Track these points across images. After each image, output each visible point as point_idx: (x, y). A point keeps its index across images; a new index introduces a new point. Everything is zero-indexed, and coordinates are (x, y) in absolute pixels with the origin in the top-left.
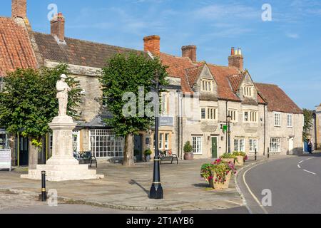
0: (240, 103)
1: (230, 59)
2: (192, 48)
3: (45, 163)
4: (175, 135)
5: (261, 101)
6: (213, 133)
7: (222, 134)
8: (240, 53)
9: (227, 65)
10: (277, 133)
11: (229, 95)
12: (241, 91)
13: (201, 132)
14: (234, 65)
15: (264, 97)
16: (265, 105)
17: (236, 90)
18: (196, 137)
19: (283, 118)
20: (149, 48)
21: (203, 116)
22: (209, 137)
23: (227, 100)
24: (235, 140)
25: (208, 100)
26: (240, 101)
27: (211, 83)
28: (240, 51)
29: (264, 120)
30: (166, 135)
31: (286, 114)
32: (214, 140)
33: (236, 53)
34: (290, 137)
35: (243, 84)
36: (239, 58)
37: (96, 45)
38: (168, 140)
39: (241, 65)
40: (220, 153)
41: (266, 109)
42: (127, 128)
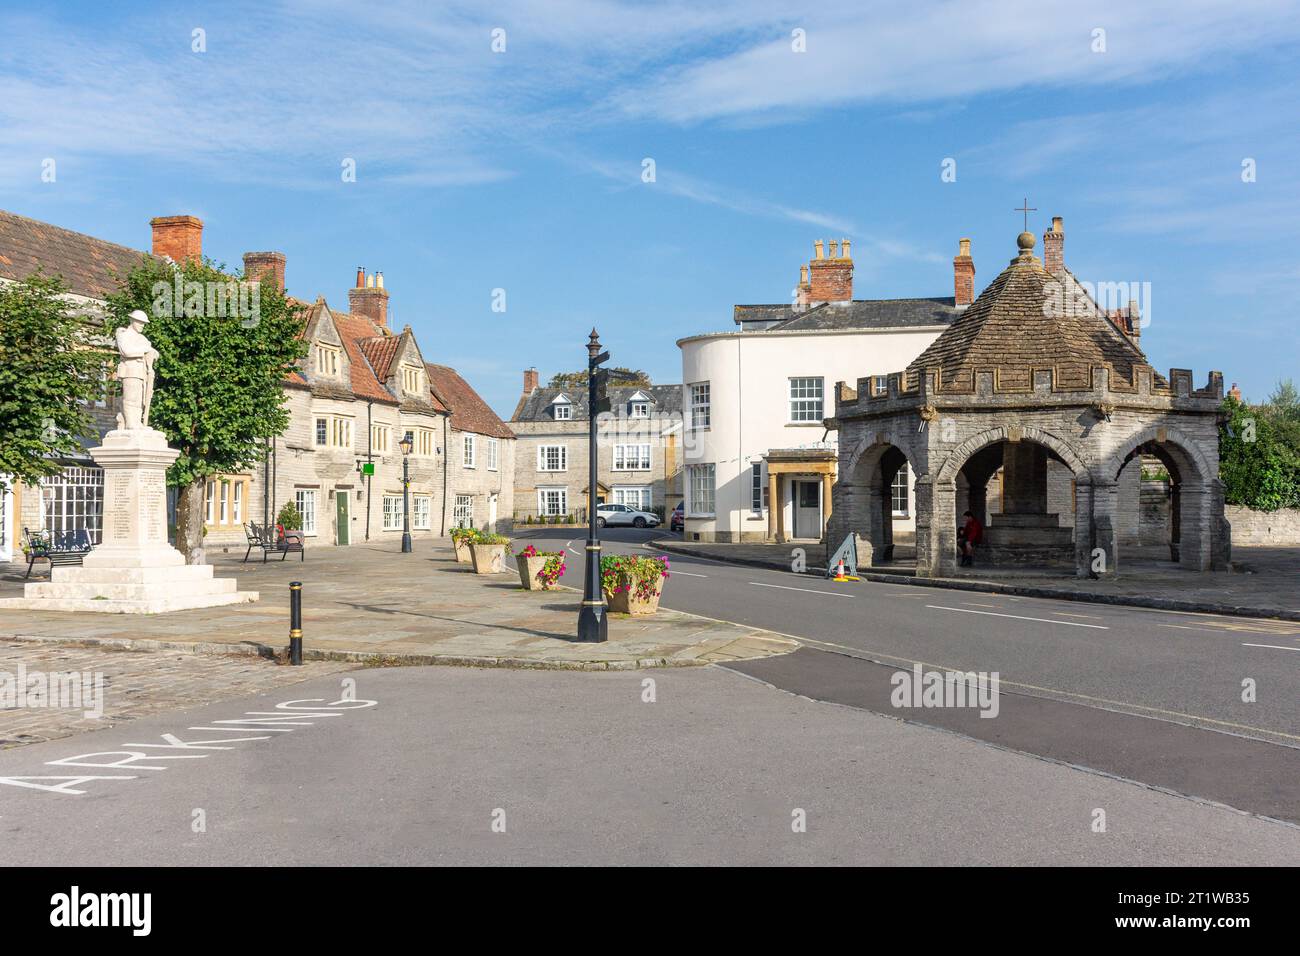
0: (397, 409)
1: (353, 296)
2: (274, 260)
3: (80, 564)
4: (257, 485)
5: (438, 406)
6: (340, 483)
7: (359, 486)
8: (381, 284)
9: (347, 311)
10: (469, 484)
11: (373, 388)
12: (397, 379)
13: (315, 481)
14: (364, 312)
15: (442, 398)
16: (446, 414)
17: (386, 376)
18: (305, 490)
19: (479, 448)
20: (168, 248)
21: (322, 439)
22: (331, 492)
23: (370, 400)
24: (387, 501)
25: (335, 398)
26: (396, 404)
27: (337, 354)
28: (381, 281)
29: (443, 450)
30: (237, 484)
31: (486, 440)
32: (342, 500)
33: (370, 283)
34: (493, 494)
35: (402, 363)
36: (378, 296)
37: (30, 224)
38: (239, 500)
39: (382, 313)
40: (355, 532)
41: (448, 424)
42: (192, 467)
